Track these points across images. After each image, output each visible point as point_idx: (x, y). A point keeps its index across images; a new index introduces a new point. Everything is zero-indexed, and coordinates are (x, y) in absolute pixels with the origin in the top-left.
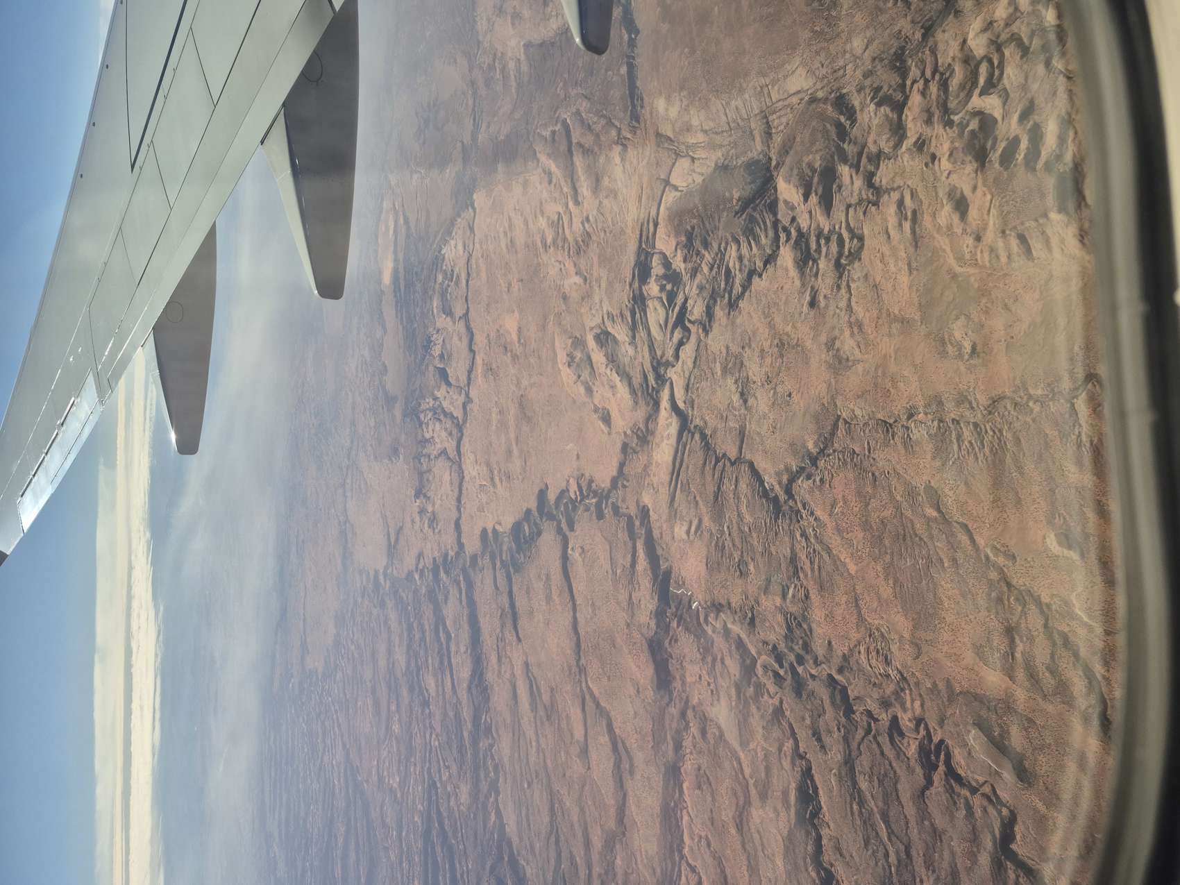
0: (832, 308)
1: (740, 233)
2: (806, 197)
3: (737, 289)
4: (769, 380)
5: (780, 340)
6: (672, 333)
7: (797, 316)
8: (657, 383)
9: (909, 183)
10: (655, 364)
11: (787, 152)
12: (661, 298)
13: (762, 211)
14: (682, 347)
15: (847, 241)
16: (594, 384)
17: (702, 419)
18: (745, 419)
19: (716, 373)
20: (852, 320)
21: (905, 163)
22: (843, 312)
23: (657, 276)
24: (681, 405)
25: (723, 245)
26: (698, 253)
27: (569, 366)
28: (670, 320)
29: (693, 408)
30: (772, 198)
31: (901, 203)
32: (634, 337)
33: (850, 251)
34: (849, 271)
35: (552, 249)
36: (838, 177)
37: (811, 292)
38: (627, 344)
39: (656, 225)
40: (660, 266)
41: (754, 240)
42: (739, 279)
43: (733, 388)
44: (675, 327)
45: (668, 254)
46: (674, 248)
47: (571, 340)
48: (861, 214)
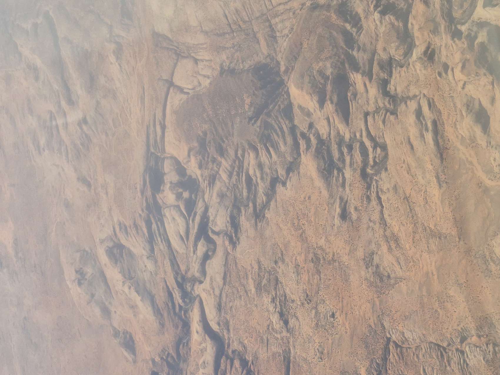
0: (365, 220)
1: (257, 140)
2: (322, 103)
3: (261, 198)
4: (308, 299)
5: (315, 254)
6: (195, 245)
7: (329, 228)
8: (184, 301)
9: (425, 92)
10: (179, 280)
11: (296, 59)
12: (178, 207)
13: (277, 117)
14: (208, 262)
15: (370, 150)
16: (110, 303)
17: (241, 343)
18: (289, 342)
19: (251, 290)
20: (388, 233)
21: (418, 71)
22: (378, 225)
23: (171, 183)
24: (215, 327)
25: (240, 152)
26: (214, 160)
27: (80, 284)
28: (191, 231)
29: (228, 330)
30: (286, 103)
31: (419, 113)
32: (152, 250)
33: (374, 161)
34: (377, 181)
35: (47, 152)
36: (352, 85)
37: (340, 204)
38: (145, 258)
39: (163, 128)
40: (173, 173)
41: (273, 146)
42: (261, 188)
43: (271, 308)
44: (197, 239)
45: (180, 159)
46: (186, 153)
47: (78, 255)
48: (381, 123)
